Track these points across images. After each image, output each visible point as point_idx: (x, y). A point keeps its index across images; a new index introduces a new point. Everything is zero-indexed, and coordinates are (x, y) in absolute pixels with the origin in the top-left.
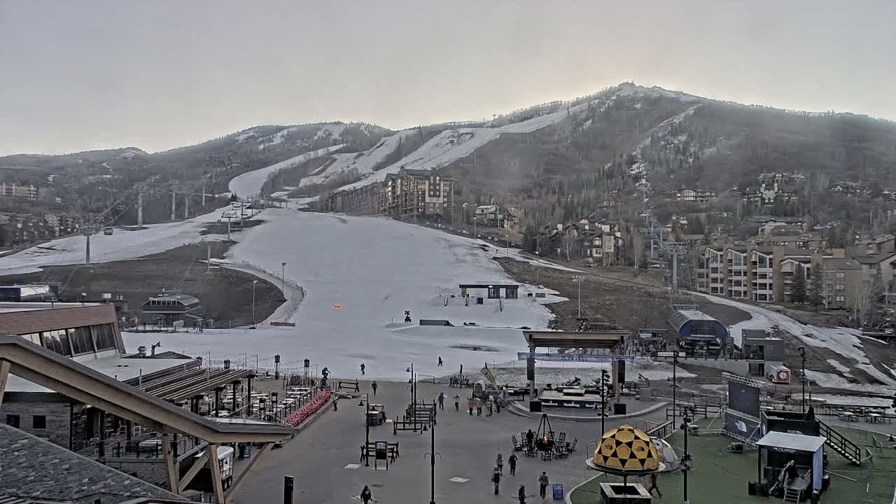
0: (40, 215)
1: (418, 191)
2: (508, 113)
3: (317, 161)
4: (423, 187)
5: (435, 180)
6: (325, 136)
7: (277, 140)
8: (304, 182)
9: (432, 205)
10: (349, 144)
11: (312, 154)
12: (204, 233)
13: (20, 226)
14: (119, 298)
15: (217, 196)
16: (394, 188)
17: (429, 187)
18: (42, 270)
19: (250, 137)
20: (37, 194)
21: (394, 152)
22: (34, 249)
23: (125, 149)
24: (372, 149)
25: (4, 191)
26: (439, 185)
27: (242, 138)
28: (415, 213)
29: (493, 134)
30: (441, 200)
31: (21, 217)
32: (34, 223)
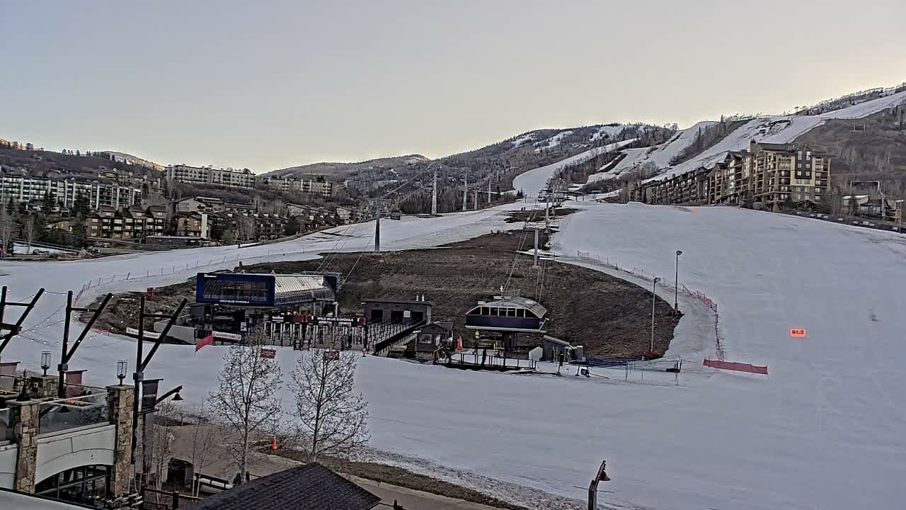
0: (333, 210)
1: (780, 171)
2: (814, 105)
3: (607, 157)
4: (787, 165)
5: (804, 155)
6: (601, 138)
7: (553, 143)
8: (592, 179)
9: (799, 190)
10: (639, 139)
11: (600, 150)
12: (510, 221)
13: (312, 218)
14: (420, 299)
15: (502, 194)
16: (738, 169)
17: (796, 165)
18: (322, 257)
19: (527, 141)
20: (331, 190)
21: (694, 145)
22: (317, 234)
23: (410, 156)
24: (667, 143)
25: (302, 186)
26: (810, 162)
27: (518, 142)
28: (776, 200)
29: (816, 121)
30: (812, 183)
31: (314, 210)
32: (325, 217)
